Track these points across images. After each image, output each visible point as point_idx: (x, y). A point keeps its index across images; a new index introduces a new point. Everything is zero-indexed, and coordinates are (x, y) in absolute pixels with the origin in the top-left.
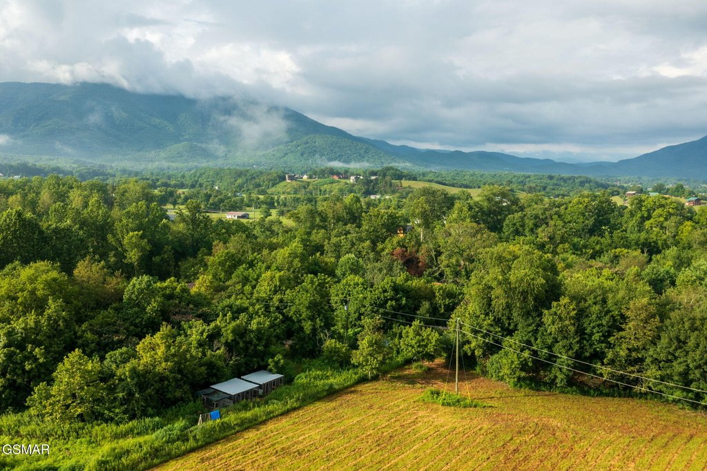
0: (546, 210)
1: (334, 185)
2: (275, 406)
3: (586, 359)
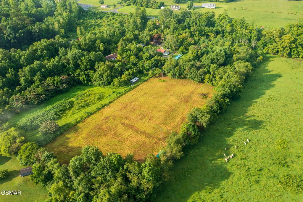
3: (180, 75)
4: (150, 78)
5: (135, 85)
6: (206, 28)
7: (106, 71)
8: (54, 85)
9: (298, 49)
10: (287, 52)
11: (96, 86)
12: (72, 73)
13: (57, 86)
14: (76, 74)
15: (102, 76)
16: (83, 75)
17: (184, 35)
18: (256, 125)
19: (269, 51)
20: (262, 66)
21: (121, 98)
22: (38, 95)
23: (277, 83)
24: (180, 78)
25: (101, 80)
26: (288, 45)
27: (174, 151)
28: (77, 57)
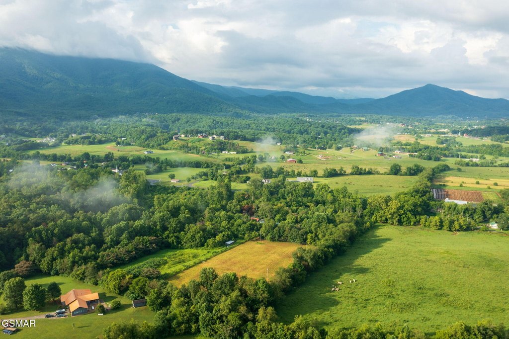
0: (292, 188)
1: (201, 142)
2: (236, 245)
3: (280, 237)
4: (247, 241)
5: (231, 246)
6: (304, 199)
7: (198, 232)
8: (143, 245)
9: (407, 216)
10: (397, 219)
11: (187, 248)
12: (160, 235)
13: (145, 246)
14: (164, 236)
15: (194, 237)
16: (172, 237)
17: (279, 205)
18: (363, 271)
19: (377, 220)
20: (370, 233)
21: (218, 256)
22: (129, 252)
24: (280, 241)
25: (194, 241)
26: (395, 211)
27: (283, 277)
28: (165, 219)
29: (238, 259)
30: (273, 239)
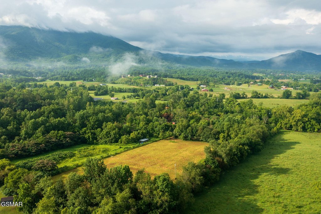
0: (205, 101)
2: (149, 142)
3: (193, 136)
4: (161, 140)
5: (145, 143)
6: (215, 109)
7: (114, 129)
8: (57, 139)
9: (311, 123)
10: (301, 126)
11: (102, 144)
12: (78, 131)
13: (59, 140)
14: (81, 132)
15: (110, 133)
16: (89, 133)
17: (194, 113)
19: (282, 127)
20: (278, 137)
21: (129, 151)
22: (37, 144)
23: (297, 146)
24: (193, 140)
25: (108, 137)
26: (300, 118)
28: (85, 117)
29: (148, 155)
30: (186, 138)
